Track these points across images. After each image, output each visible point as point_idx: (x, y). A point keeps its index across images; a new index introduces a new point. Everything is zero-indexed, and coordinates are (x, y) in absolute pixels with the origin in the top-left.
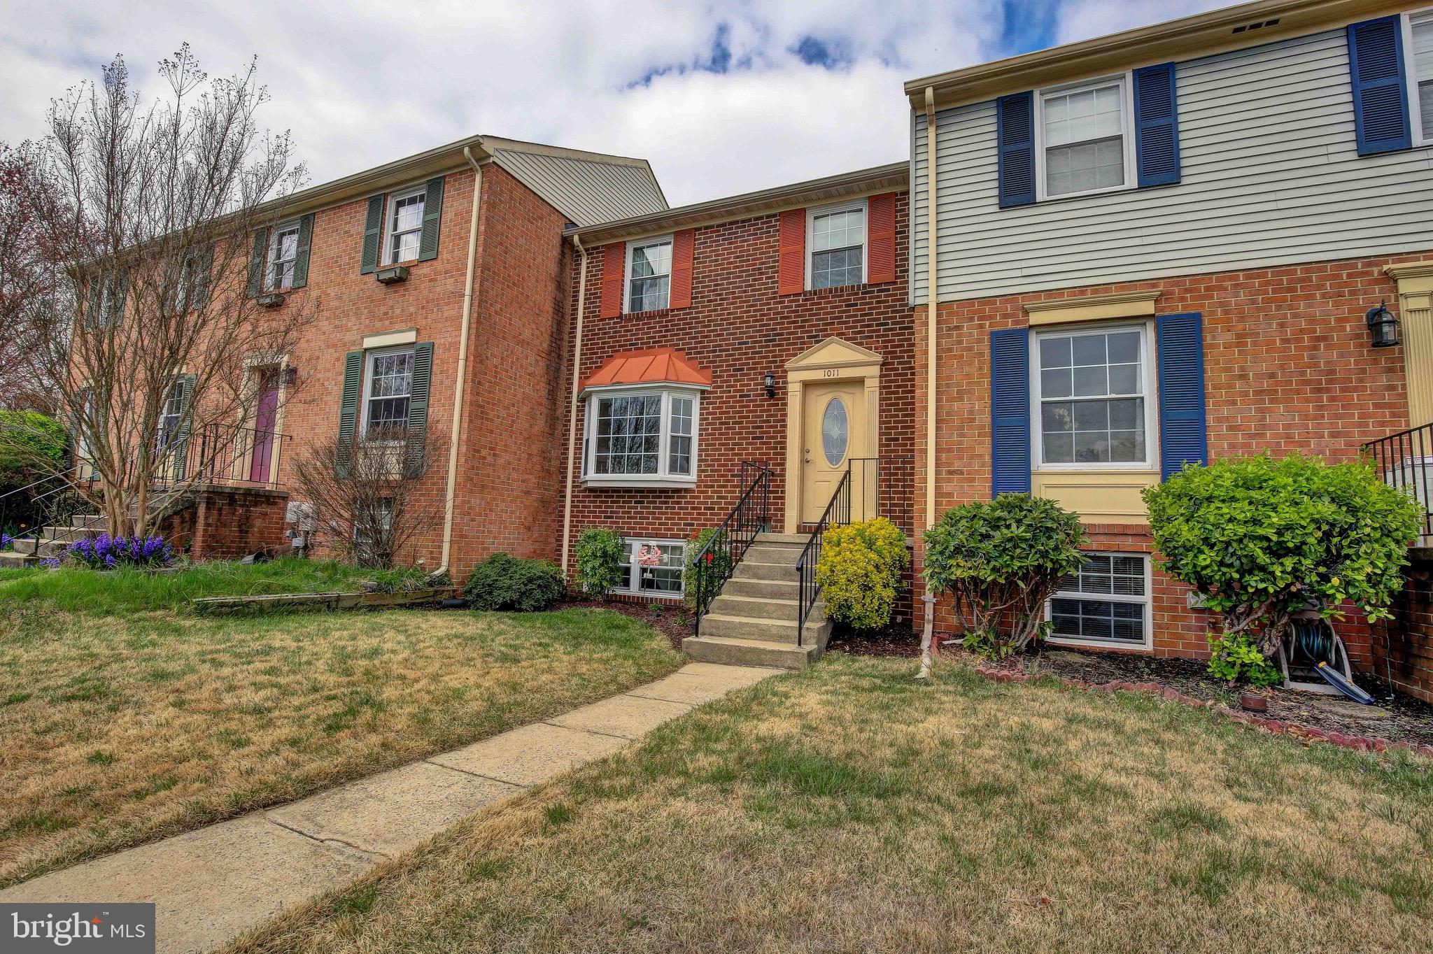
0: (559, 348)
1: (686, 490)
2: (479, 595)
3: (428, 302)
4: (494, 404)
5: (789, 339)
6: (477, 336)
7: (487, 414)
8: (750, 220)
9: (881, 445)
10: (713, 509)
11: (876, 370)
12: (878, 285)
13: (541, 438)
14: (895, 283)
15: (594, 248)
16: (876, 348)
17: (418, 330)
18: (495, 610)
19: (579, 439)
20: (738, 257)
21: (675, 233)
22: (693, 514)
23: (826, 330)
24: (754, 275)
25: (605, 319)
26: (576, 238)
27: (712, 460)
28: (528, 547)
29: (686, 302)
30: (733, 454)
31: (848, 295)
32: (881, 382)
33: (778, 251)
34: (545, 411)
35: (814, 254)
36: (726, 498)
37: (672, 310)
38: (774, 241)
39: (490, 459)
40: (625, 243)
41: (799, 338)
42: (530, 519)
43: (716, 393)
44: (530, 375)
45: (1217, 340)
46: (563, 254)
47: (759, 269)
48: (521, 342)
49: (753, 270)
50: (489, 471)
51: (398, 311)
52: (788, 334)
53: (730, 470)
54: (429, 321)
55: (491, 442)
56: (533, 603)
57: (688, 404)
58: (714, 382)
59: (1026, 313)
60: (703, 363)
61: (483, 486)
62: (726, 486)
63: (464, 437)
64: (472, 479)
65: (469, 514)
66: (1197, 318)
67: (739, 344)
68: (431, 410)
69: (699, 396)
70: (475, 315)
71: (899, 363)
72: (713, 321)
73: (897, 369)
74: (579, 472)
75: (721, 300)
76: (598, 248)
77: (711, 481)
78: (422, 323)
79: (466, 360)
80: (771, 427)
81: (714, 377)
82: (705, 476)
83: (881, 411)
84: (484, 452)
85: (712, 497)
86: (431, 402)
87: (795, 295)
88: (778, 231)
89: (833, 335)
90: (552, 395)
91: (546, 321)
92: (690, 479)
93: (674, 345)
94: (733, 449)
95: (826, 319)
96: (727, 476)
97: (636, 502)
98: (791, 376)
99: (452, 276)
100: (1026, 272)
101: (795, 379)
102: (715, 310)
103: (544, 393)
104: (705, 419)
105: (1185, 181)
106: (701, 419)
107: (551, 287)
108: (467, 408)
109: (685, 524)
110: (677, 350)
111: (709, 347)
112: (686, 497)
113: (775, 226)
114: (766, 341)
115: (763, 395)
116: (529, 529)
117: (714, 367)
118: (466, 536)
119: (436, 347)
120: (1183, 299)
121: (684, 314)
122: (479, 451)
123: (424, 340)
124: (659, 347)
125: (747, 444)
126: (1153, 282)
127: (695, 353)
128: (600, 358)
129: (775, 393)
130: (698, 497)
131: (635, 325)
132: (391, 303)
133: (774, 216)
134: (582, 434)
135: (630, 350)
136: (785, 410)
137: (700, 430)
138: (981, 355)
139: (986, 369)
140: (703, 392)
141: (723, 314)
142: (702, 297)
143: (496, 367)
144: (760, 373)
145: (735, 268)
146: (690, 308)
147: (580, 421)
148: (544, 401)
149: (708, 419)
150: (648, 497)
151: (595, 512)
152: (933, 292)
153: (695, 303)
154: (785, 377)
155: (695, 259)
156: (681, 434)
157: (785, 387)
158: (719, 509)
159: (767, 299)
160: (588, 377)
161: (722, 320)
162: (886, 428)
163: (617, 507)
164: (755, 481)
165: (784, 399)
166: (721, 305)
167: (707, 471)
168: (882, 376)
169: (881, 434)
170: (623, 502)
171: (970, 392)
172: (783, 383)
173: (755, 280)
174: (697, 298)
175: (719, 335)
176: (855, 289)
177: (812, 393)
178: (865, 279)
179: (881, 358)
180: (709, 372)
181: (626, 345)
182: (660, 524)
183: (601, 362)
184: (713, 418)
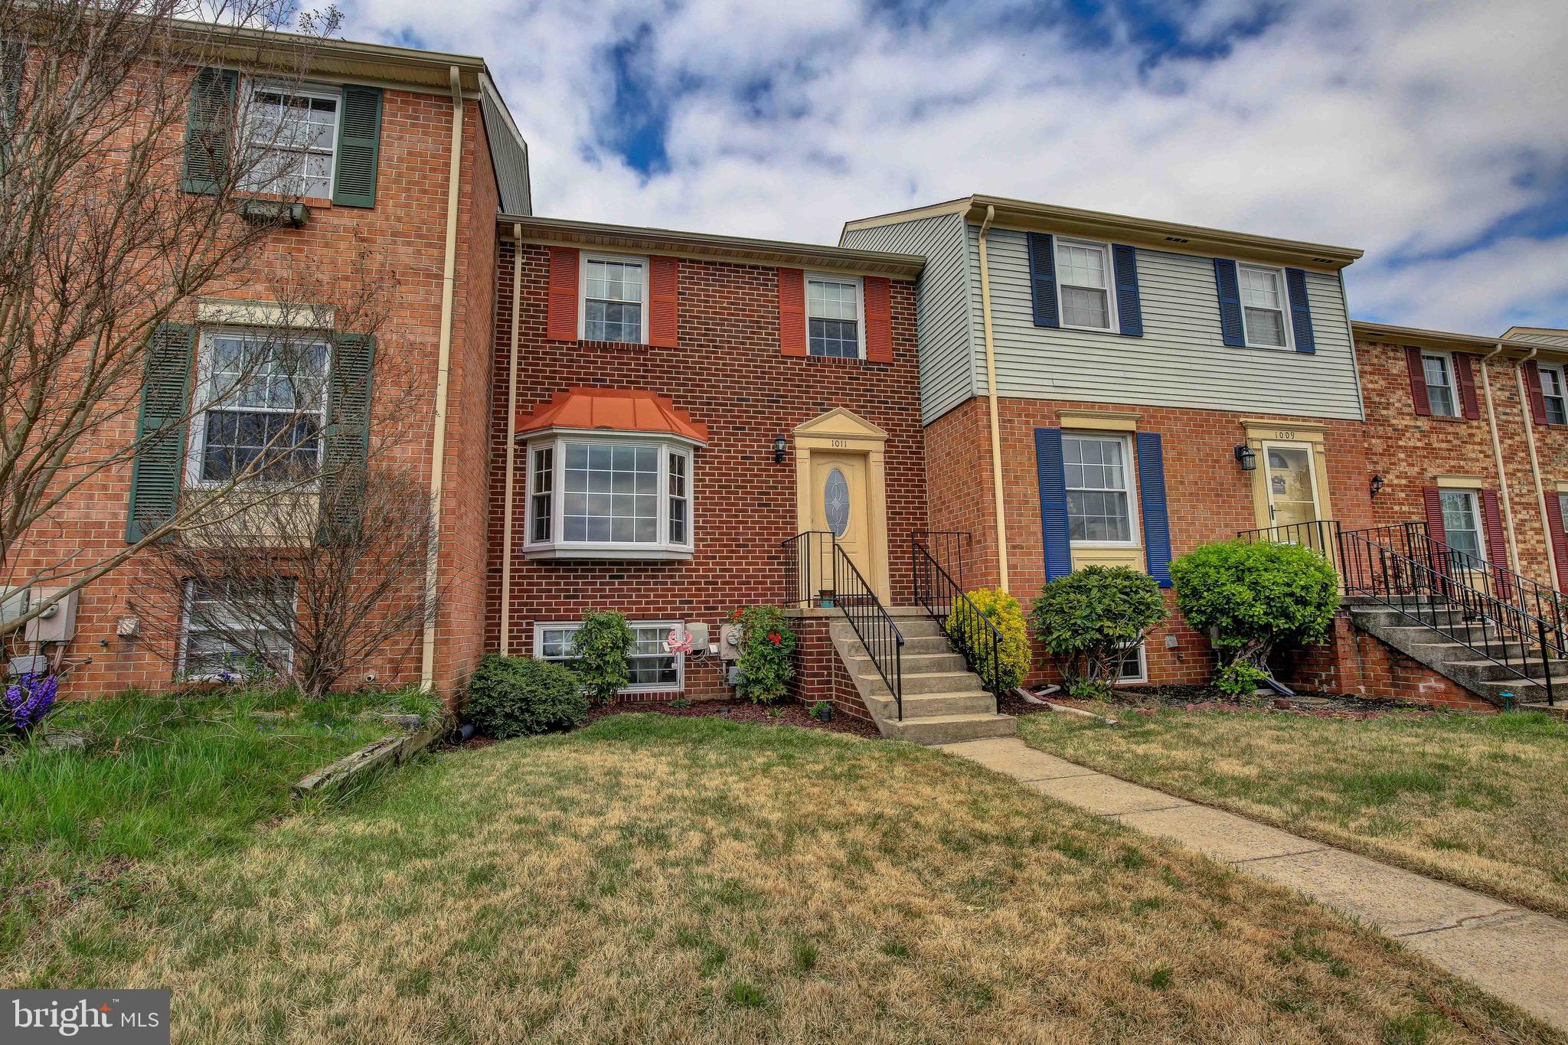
1: (681, 562)
4: (467, 440)
5: (794, 403)
6: (464, 341)
7: (464, 454)
8: (743, 266)
9: (889, 519)
10: (717, 583)
11: (880, 446)
12: (878, 364)
13: (482, 491)
14: (892, 365)
15: (530, 246)
16: (879, 425)
19: (518, 494)
21: (649, 256)
22: (691, 590)
23: (831, 399)
24: (752, 327)
25: (554, 342)
26: (518, 228)
27: (711, 527)
29: (672, 342)
30: (737, 522)
31: (850, 368)
32: (885, 457)
33: (778, 308)
34: (484, 453)
35: (811, 319)
36: (731, 570)
37: (652, 348)
38: (772, 296)
39: (464, 519)
40: (578, 250)
41: (804, 403)
42: (476, 603)
43: (713, 451)
45: (1169, 454)
46: (497, 243)
47: (757, 322)
49: (750, 321)
50: (464, 536)
52: (792, 397)
53: (734, 540)
55: (465, 494)
57: (681, 459)
58: (710, 439)
59: (1058, 416)
60: (695, 415)
62: (731, 558)
63: (451, 485)
66: (1158, 437)
68: (375, 440)
69: (692, 453)
70: (462, 310)
71: (899, 441)
72: (706, 369)
73: (898, 447)
74: (522, 539)
75: (714, 347)
76: (539, 247)
77: (711, 551)
78: (343, 300)
80: (778, 494)
81: (710, 433)
82: (704, 545)
83: (886, 485)
85: (713, 570)
86: (375, 428)
87: (798, 358)
88: (777, 286)
89: (837, 405)
92: (688, 547)
93: (657, 389)
94: (737, 516)
95: (831, 388)
96: (731, 546)
97: (611, 577)
98: (799, 442)
99: (409, 244)
100: (1057, 383)
101: (803, 446)
102: (707, 358)
103: (485, 428)
104: (701, 480)
105: (1145, 336)
106: (695, 480)
107: (491, 286)
110: (660, 395)
111: (702, 398)
112: (680, 570)
113: (773, 280)
114: (769, 401)
115: (768, 459)
116: (476, 617)
117: (709, 421)
119: (381, 344)
120: (1149, 422)
121: (668, 355)
122: (460, 507)
123: (354, 329)
124: (635, 388)
125: (752, 511)
126: (1133, 407)
127: (684, 403)
128: (548, 390)
129: (782, 459)
130: (697, 570)
131: (599, 357)
133: (772, 269)
134: (523, 488)
135: (596, 386)
136: (792, 477)
137: (695, 492)
138: (1029, 447)
139: (1034, 460)
140: (696, 448)
141: (718, 364)
142: (690, 339)
143: (469, 387)
144: (764, 435)
145: (729, 314)
146: (675, 349)
147: (519, 469)
148: (484, 439)
149: (704, 480)
150: (629, 570)
151: (550, 591)
152: (993, 386)
153: (683, 345)
154: (791, 442)
155: (679, 293)
156: (676, 496)
157: (791, 454)
158: (723, 583)
159: (768, 356)
160: (531, 414)
161: (716, 370)
162: (891, 502)
163: (584, 584)
164: (764, 552)
165: (791, 465)
166: (714, 352)
167: (706, 540)
168: (886, 452)
169: (888, 508)
170: (593, 577)
171: (1023, 478)
172: (790, 448)
173: (754, 333)
174: (685, 339)
175: (713, 386)
176: (857, 364)
177: (819, 460)
178: (862, 355)
179: (885, 435)
180: (704, 426)
181: (588, 380)
182: (647, 603)
183: (550, 396)
184: (710, 480)
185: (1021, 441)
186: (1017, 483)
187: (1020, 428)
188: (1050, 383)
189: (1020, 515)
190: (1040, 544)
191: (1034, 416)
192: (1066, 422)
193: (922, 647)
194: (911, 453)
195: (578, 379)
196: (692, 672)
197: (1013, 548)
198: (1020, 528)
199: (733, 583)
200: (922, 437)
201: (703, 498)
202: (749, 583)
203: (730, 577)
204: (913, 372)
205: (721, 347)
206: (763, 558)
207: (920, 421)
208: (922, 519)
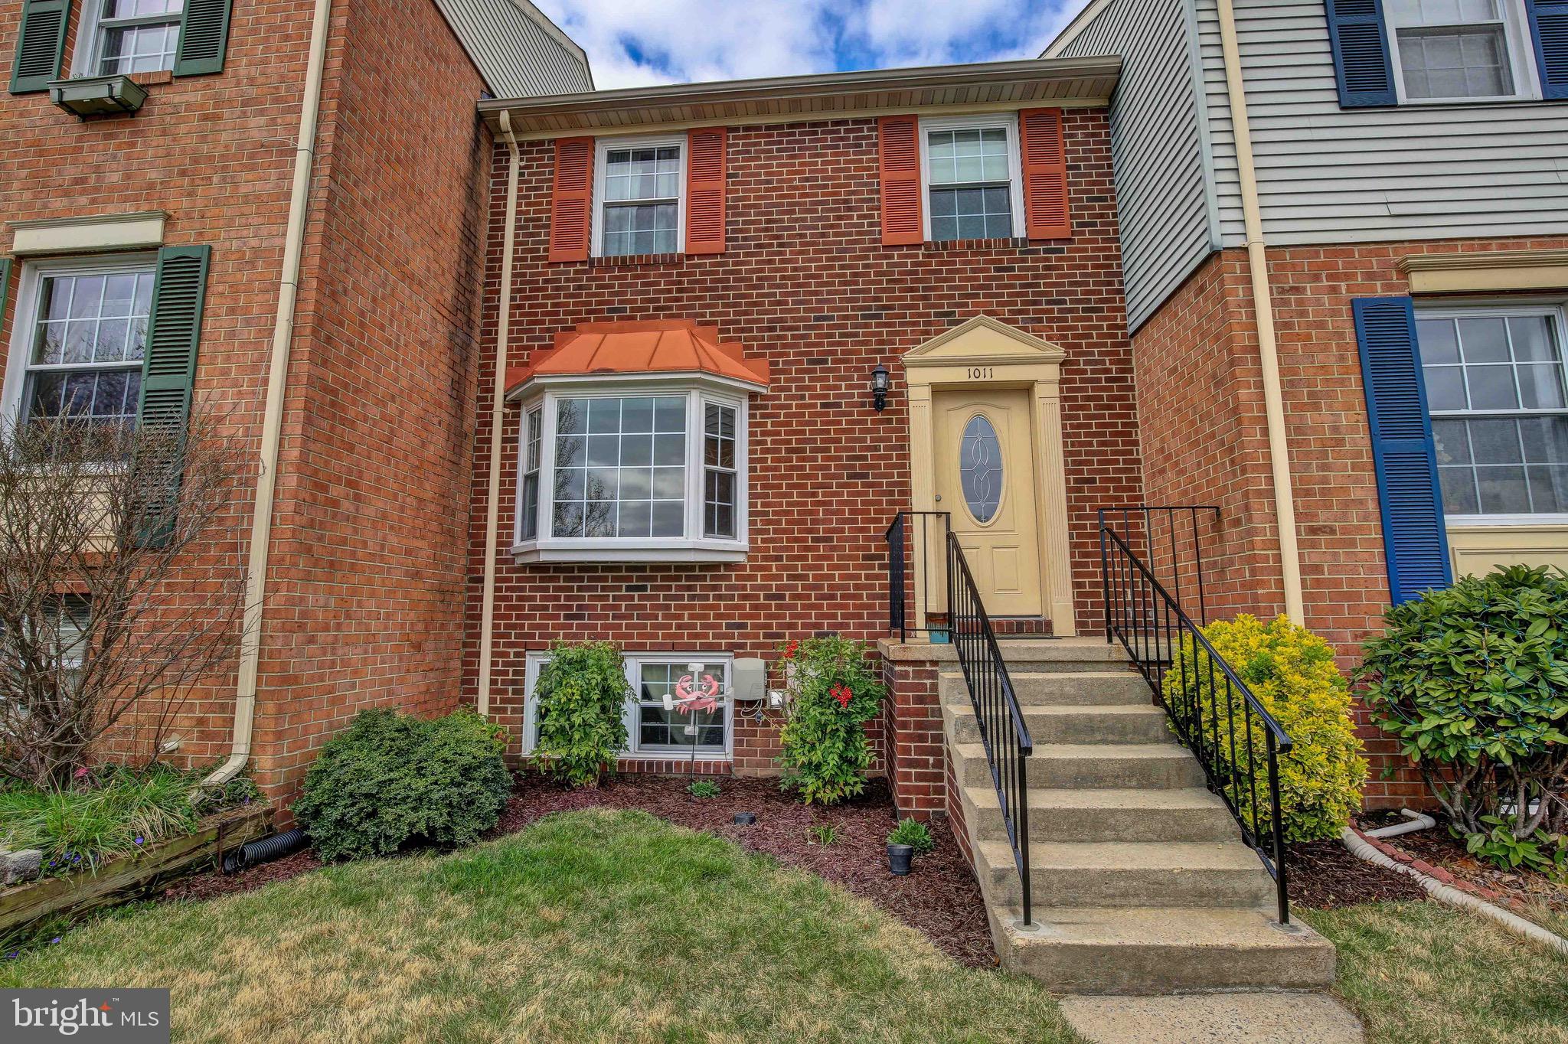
0: (470, 306)
1: (728, 566)
2: (340, 823)
3: (196, 161)
4: (357, 391)
5: (904, 316)
6: (327, 240)
7: (344, 409)
9: (1069, 490)
10: (782, 597)
11: (1053, 372)
12: (1047, 241)
13: (439, 469)
14: (1070, 241)
15: (531, 144)
16: (1049, 338)
17: (168, 220)
18: (386, 855)
19: (508, 475)
20: (807, 180)
21: (689, 131)
22: (744, 608)
23: (966, 305)
24: (838, 210)
25: (558, 264)
26: (504, 117)
27: (775, 513)
28: (415, 684)
29: (718, 246)
30: (814, 504)
31: (998, 253)
32: (1061, 390)
33: (877, 176)
34: (446, 417)
35: (935, 190)
36: (805, 577)
37: (689, 257)
38: (869, 161)
39: (347, 506)
40: (593, 139)
41: (920, 315)
42: (421, 627)
43: (778, 398)
44: (423, 344)
46: (477, 141)
47: (846, 201)
48: (408, 277)
49: (835, 202)
50: (345, 530)
51: (115, 178)
52: (902, 307)
53: (810, 531)
54: (200, 201)
55: (350, 471)
56: (478, 825)
57: (729, 414)
58: (773, 381)
59: (1404, 272)
60: (751, 347)
61: (332, 564)
62: (805, 558)
63: (294, 454)
64: (309, 550)
65: (301, 627)
67: (817, 319)
68: (201, 394)
69: (746, 403)
70: (323, 194)
71: (1086, 363)
72: (767, 278)
73: (1084, 372)
74: (510, 536)
75: (780, 245)
76: (541, 143)
77: (775, 549)
78: (177, 204)
79: (299, 286)
80: (880, 458)
81: (773, 372)
82: (764, 541)
83: (1065, 435)
84: (336, 491)
85: (780, 577)
86: (202, 375)
87: (910, 247)
88: (875, 145)
89: (976, 313)
90: (458, 387)
91: (450, 247)
92: (738, 544)
93: (696, 315)
94: (814, 495)
95: (965, 288)
96: (805, 540)
97: (629, 588)
98: (912, 376)
99: (262, 112)
100: (1396, 209)
101: (919, 381)
102: (770, 262)
103: (446, 385)
104: (759, 443)
106: (751, 443)
107: (459, 193)
108: (300, 392)
109: (728, 626)
110: (701, 324)
111: (761, 321)
112: (728, 578)
113: (870, 137)
114: (864, 317)
115: (863, 404)
116: (418, 647)
117: (772, 355)
118: (295, 680)
119: (217, 257)
121: (712, 265)
122: (325, 489)
123: (185, 239)
124: (665, 316)
125: (838, 486)
127: (736, 331)
128: (548, 330)
129: (886, 404)
130: (753, 578)
131: (616, 278)
132: (95, 159)
133: (867, 121)
134: (514, 466)
135: (611, 319)
136: (903, 430)
137: (751, 461)
138: (1341, 335)
139: (1351, 360)
140: (753, 396)
141: (785, 269)
142: (745, 239)
143: (362, 314)
144: (857, 369)
145: (802, 196)
146: (722, 255)
147: (510, 440)
148: (445, 399)
149: (764, 442)
150: (654, 579)
151: (546, 608)
152: (1255, 229)
153: (733, 247)
154: (901, 377)
155: (728, 176)
156: (718, 468)
157: (901, 394)
158: (794, 597)
159: (862, 250)
160: (526, 364)
161: (783, 278)
162: (1074, 462)
163: (591, 598)
164: (858, 548)
165: (901, 412)
166: (780, 253)
167: (767, 531)
168: (1062, 381)
169: (1068, 472)
170: (604, 589)
171: (1330, 395)
172: (898, 385)
173: (840, 218)
174: (736, 239)
175: (779, 303)
176: (1008, 244)
177: (947, 404)
178: (1019, 231)
179: (1059, 353)
180: (763, 364)
181: (601, 311)
182: (679, 627)
183: (551, 338)
184: (774, 442)
185: (1321, 325)
186: (1317, 407)
187: (1319, 302)
188: (1382, 210)
189: (1324, 467)
190: (1375, 523)
191: (1347, 277)
192: (1420, 282)
193: (1111, 730)
194: (1108, 380)
195: (589, 312)
196: (744, 733)
197: (1310, 533)
198: (1324, 492)
199: (809, 597)
200: (1128, 353)
201: (763, 469)
202: (833, 597)
203: (804, 587)
204: (1110, 249)
205: (790, 245)
206: (857, 558)
207: (1124, 327)
208: (1132, 489)
